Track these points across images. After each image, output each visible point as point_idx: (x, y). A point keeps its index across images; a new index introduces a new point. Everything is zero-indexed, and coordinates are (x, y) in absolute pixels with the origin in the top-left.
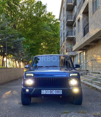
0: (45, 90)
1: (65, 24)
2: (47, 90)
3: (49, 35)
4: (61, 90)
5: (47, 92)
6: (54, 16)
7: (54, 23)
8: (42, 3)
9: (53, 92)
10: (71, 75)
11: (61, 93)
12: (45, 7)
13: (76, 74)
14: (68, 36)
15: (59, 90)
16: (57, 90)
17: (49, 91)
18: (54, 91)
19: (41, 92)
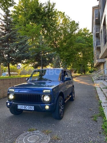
0: (20, 105)
1: (95, 36)
2: (22, 106)
3: (83, 46)
4: (33, 107)
5: (22, 107)
6: (88, 31)
7: (89, 36)
8: (75, 22)
9: (27, 108)
10: (44, 91)
11: (33, 110)
12: (78, 24)
13: (50, 91)
14: (97, 46)
15: (31, 107)
16: (30, 106)
17: (23, 106)
18: (28, 106)
19: (17, 107)
